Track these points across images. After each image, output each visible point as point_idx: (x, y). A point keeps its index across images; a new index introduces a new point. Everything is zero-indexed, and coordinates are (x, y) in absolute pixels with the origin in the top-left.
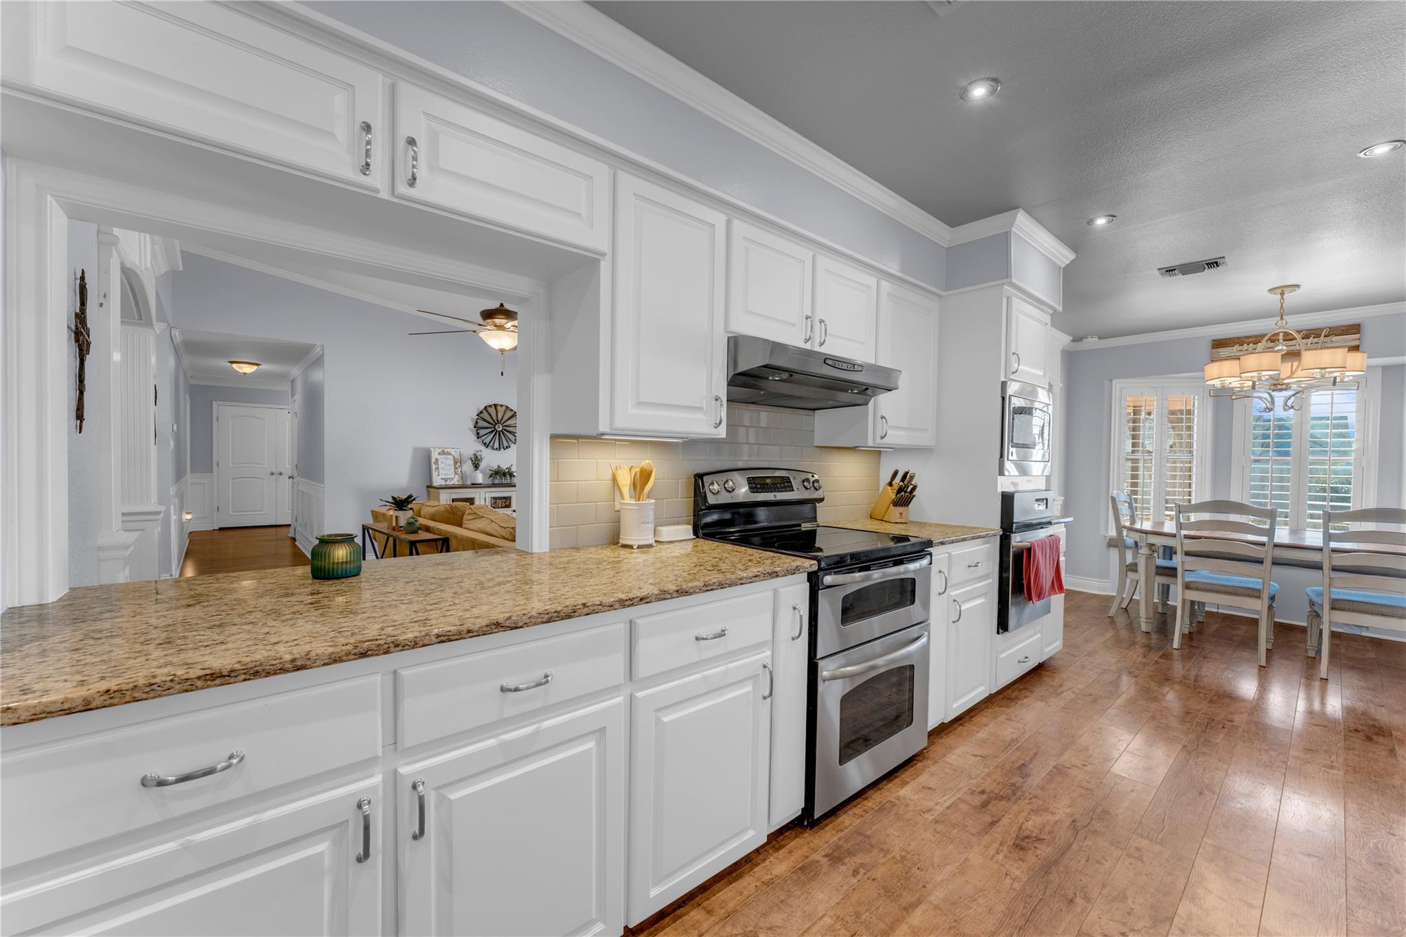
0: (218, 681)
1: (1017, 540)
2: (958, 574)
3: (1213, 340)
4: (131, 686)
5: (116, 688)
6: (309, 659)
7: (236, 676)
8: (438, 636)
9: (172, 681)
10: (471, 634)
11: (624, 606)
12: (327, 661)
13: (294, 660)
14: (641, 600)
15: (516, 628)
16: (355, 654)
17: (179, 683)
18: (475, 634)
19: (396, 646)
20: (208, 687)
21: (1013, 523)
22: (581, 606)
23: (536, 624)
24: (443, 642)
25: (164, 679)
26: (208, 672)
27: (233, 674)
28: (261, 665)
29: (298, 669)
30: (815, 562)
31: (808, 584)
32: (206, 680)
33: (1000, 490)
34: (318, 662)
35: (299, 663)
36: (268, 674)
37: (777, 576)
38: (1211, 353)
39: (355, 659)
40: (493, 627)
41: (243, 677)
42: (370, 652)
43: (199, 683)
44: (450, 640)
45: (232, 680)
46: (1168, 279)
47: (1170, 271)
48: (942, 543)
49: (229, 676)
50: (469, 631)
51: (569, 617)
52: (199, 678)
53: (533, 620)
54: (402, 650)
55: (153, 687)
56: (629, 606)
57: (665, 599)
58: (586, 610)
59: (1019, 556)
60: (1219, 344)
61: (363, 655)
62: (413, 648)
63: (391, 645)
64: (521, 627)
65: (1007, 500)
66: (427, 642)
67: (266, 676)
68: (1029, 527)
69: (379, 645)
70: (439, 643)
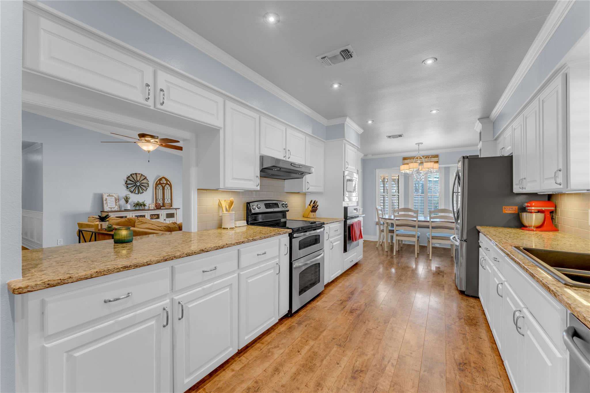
0: (127, 269)
1: (349, 222)
2: (332, 233)
3: (403, 158)
4: (103, 270)
5: (99, 271)
6: (151, 262)
7: (131, 267)
8: (186, 254)
9: (114, 269)
10: (195, 254)
11: (238, 244)
12: (156, 262)
13: (147, 262)
14: (242, 242)
15: (208, 251)
16: (164, 260)
17: (116, 269)
18: (196, 253)
19: (175, 257)
20: (124, 270)
21: (347, 216)
22: (225, 245)
23: (213, 250)
24: (188, 256)
25: (112, 268)
26: (124, 266)
27: (130, 267)
28: (138, 263)
29: (148, 265)
30: (291, 230)
31: (289, 237)
32: (123, 268)
33: (343, 206)
34: (154, 263)
35: (148, 263)
36: (140, 266)
37: (280, 234)
38: (403, 162)
39: (164, 262)
40: (201, 251)
41: (133, 267)
42: (168, 260)
43: (121, 269)
44: (190, 256)
45: (130, 268)
46: (389, 139)
47: (389, 137)
48: (327, 223)
49: (129, 267)
50: (195, 253)
51: (222, 248)
52: (121, 268)
53: (212, 249)
54: (176, 259)
55: (109, 271)
56: (239, 244)
57: (249, 242)
58: (227, 246)
59: (349, 227)
60: (405, 159)
61: (166, 260)
62: (179, 258)
63: (174, 257)
64: (209, 251)
65: (346, 209)
66: (183, 256)
67: (139, 267)
68: (352, 218)
69: (170, 257)
70: (186, 256)
